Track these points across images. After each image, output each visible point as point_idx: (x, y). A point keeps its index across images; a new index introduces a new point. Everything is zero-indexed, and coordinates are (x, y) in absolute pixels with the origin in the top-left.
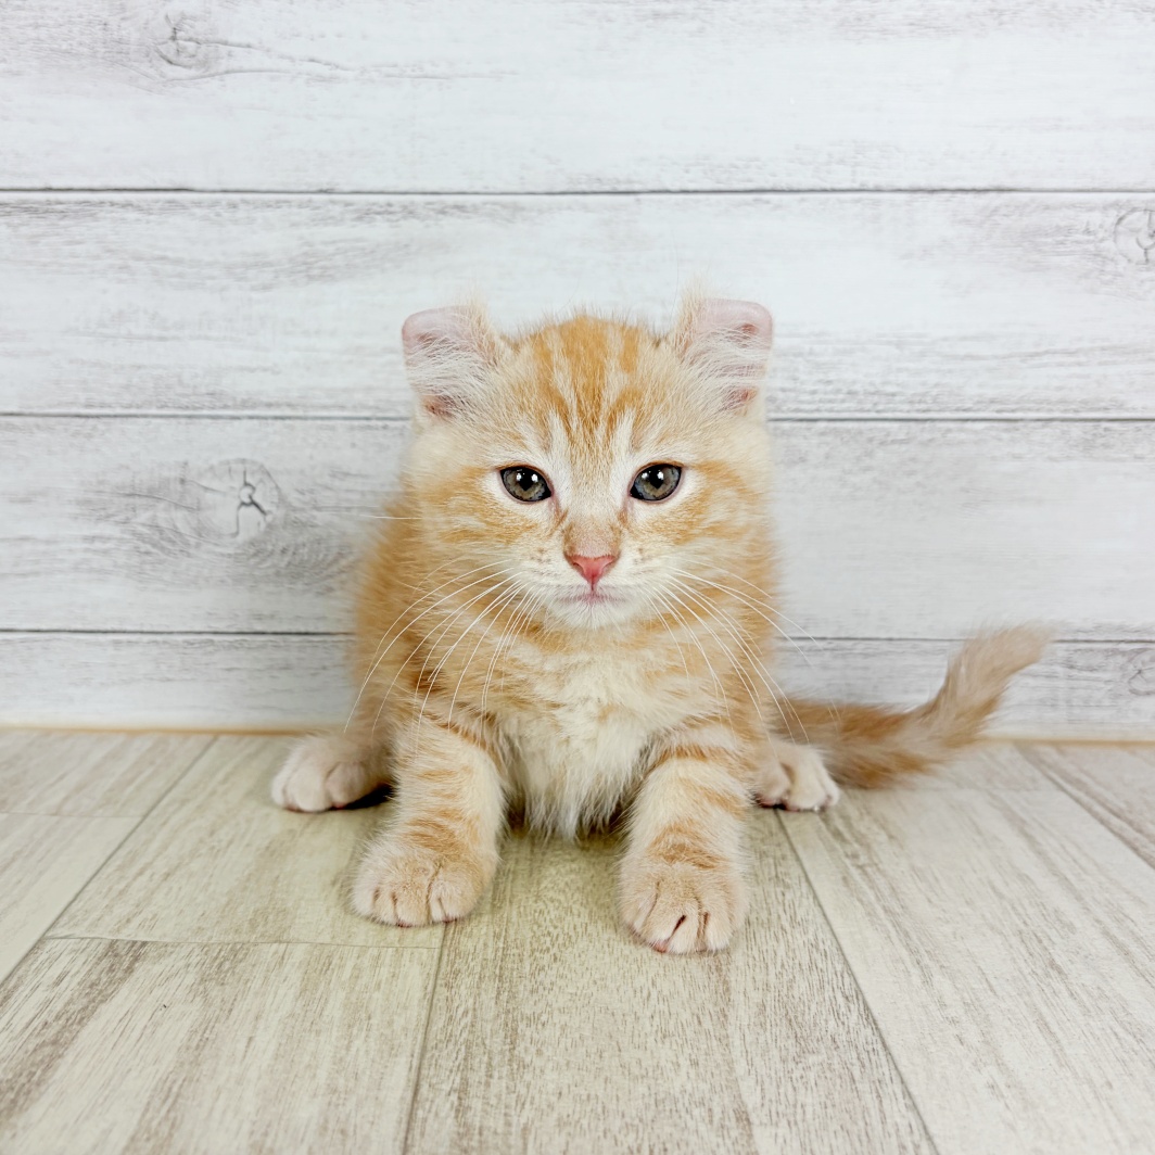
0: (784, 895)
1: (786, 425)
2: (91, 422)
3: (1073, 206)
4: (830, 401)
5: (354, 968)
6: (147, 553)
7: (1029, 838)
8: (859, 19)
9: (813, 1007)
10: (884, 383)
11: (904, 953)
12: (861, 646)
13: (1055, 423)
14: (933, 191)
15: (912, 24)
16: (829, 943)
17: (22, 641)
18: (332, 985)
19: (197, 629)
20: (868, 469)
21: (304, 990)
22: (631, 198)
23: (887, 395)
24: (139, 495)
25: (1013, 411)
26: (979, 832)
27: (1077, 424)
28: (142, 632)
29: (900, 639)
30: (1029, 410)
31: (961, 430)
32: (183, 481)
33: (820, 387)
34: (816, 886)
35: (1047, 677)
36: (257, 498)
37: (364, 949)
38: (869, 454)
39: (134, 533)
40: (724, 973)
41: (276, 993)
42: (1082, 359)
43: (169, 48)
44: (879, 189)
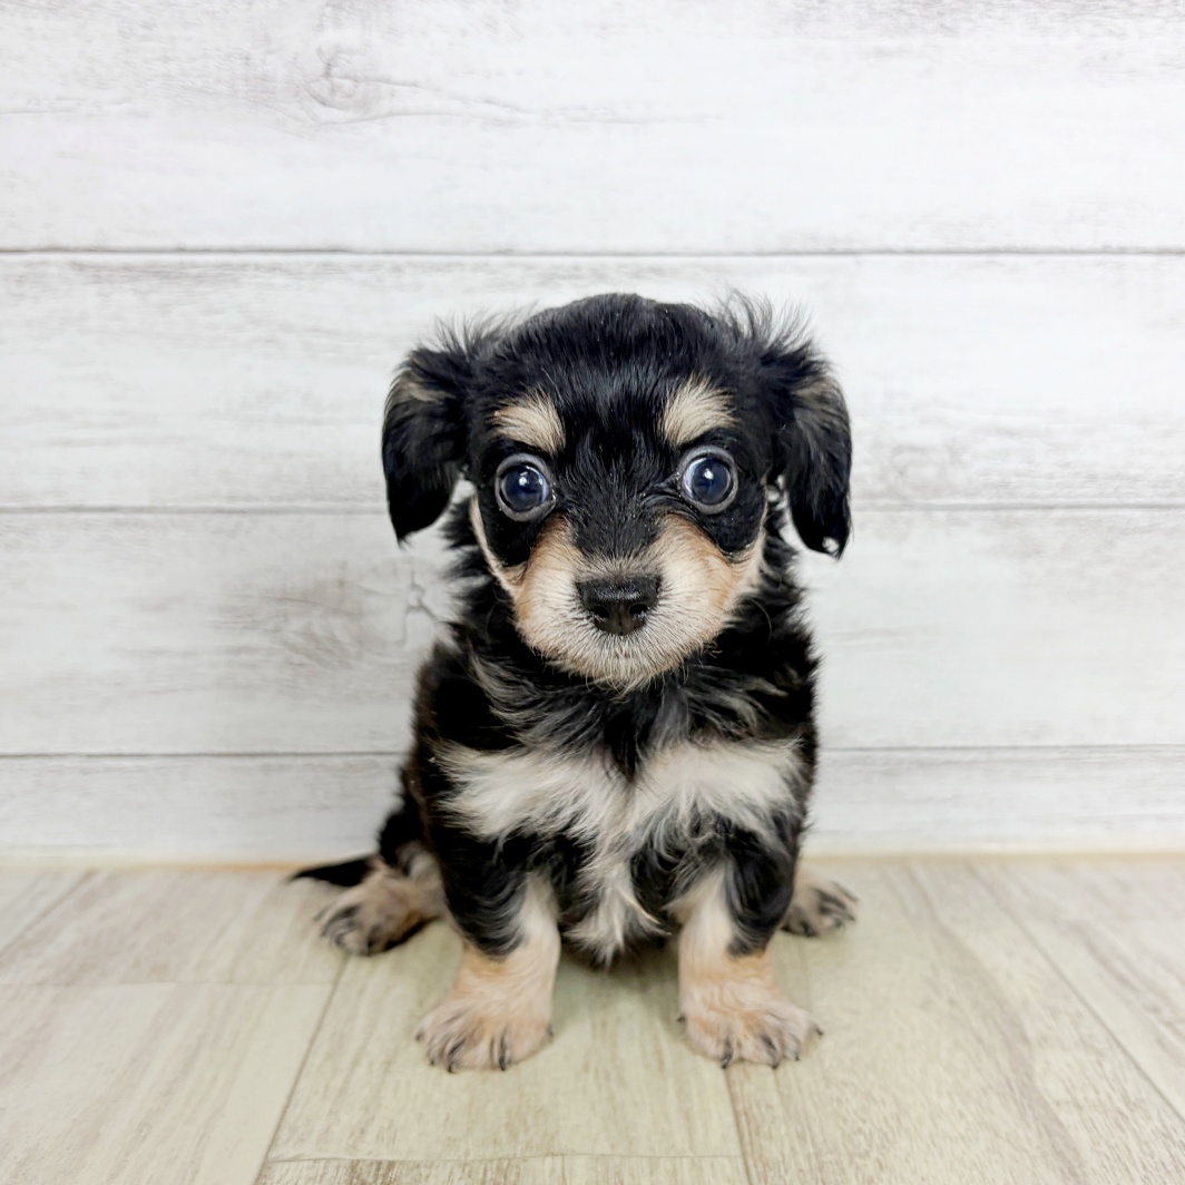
1: (1020, 514)
2: (235, 518)
4: (1068, 486)
6: (301, 665)
8: (1105, 58)
10: (1128, 465)
15: (1162, 64)
17: (157, 768)
19: (359, 748)
20: (1108, 561)
22: (849, 260)
23: (1129, 478)
24: (292, 600)
28: (296, 755)
29: (1138, 746)
32: (341, 584)
33: (1057, 470)
36: (427, 601)
38: (1110, 544)
39: (286, 643)
43: (322, 87)
44: (1122, 251)
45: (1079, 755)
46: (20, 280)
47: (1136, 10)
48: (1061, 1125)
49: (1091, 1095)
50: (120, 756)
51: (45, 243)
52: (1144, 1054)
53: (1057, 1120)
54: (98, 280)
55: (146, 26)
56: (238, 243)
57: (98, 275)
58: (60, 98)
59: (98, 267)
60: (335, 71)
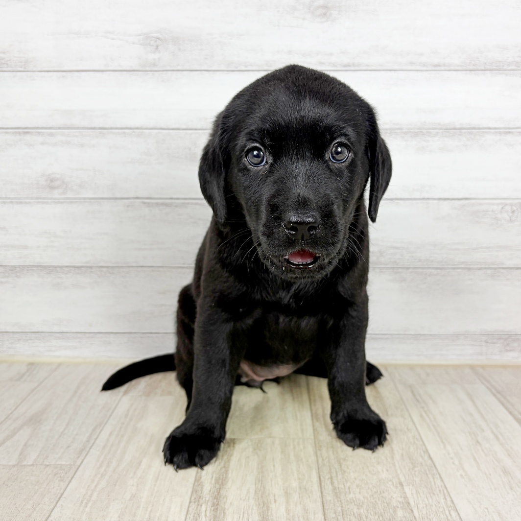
3: (488, 204)
4: (414, 262)
5: (293, 445)
8: (423, 148)
10: (430, 257)
12: (422, 337)
14: (445, 199)
15: (439, 149)
16: (418, 436)
17: (161, 336)
18: (289, 450)
20: (425, 283)
21: (282, 452)
23: (431, 260)
25: (469, 265)
30: (474, 265)
31: (453, 271)
33: (410, 258)
34: (413, 418)
35: (480, 346)
38: (425, 279)
41: (275, 453)
42: (491, 250)
44: (428, 199)
45: (417, 337)
47: (432, 135)
50: (151, 333)
51: (135, 197)
55: (163, 140)
57: (149, 205)
58: (140, 159)
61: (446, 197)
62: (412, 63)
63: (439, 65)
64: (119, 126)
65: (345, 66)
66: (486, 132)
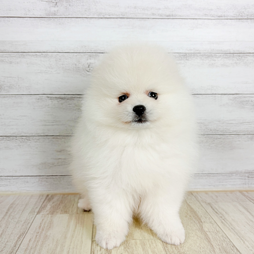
0: (213, 226)
3: (249, 97)
4: (207, 131)
5: (149, 244)
7: (249, 212)
9: (228, 248)
10: (217, 128)
11: (238, 237)
12: (212, 175)
13: (246, 135)
14: (225, 94)
15: (221, 65)
16: (225, 235)
17: (59, 178)
18: (147, 248)
20: (214, 143)
21: (143, 249)
23: (217, 130)
25: (239, 133)
26: (241, 211)
27: (250, 135)
29: (219, 173)
30: (241, 133)
31: (229, 136)
33: (205, 129)
34: (218, 224)
35: (245, 179)
37: (148, 240)
38: (214, 141)
40: (210, 242)
41: (139, 250)
42: (251, 123)
43: (88, 69)
44: (215, 94)
45: (209, 175)
46: (38, 99)
47: (217, 57)
48: (207, 235)
49: (212, 230)
50: (53, 176)
51: (42, 94)
52: (220, 224)
53: (207, 234)
54: (51, 99)
55: (60, 59)
56: (74, 94)
57: (51, 98)
58: (46, 71)
59: (51, 97)
60: (90, 66)
61: (225, 93)
62: (206, 15)
63: (222, 16)
64: (33, 51)
65: (167, 16)
66: (248, 55)
